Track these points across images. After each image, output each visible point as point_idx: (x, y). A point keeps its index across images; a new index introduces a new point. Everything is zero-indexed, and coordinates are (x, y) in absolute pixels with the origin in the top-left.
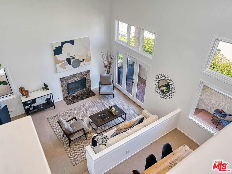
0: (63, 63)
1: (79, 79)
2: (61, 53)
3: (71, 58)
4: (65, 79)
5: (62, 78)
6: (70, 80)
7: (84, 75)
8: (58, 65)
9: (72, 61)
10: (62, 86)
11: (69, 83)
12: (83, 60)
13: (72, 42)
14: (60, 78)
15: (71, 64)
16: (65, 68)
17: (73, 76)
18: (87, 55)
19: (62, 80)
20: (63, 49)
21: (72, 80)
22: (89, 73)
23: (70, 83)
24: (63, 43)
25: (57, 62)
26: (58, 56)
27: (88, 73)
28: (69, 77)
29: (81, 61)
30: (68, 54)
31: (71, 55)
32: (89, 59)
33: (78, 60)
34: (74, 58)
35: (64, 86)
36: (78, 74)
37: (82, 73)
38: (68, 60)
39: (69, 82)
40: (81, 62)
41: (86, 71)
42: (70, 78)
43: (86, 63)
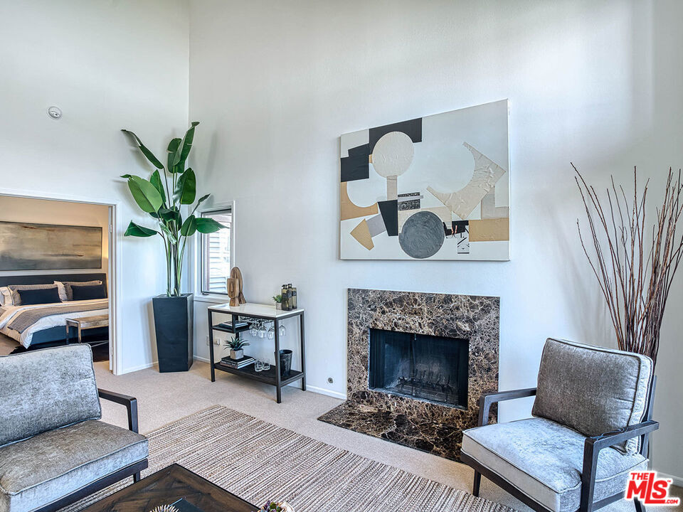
0: (367, 218)
1: (427, 330)
2: (364, 174)
3: (400, 200)
4: (365, 301)
5: (354, 290)
6: (383, 312)
7: (458, 314)
8: (348, 226)
9: (403, 216)
10: (350, 331)
11: (380, 326)
12: (460, 226)
13: (413, 129)
14: (349, 290)
15: (400, 231)
16: (370, 246)
17: (403, 301)
18: (488, 200)
19: (357, 299)
20: (375, 159)
21: (395, 318)
22: (493, 314)
23: (383, 330)
24: (376, 134)
25: (346, 210)
26: (351, 185)
27: (486, 310)
28: (382, 296)
29: (449, 227)
30: (392, 180)
31: (404, 186)
32: (498, 229)
33: (429, 219)
34: (415, 204)
35: (356, 330)
36: (430, 298)
37: (448, 299)
38: (389, 210)
39: (382, 322)
40: (448, 233)
41: (474, 298)
42: (386, 304)
43: (478, 248)
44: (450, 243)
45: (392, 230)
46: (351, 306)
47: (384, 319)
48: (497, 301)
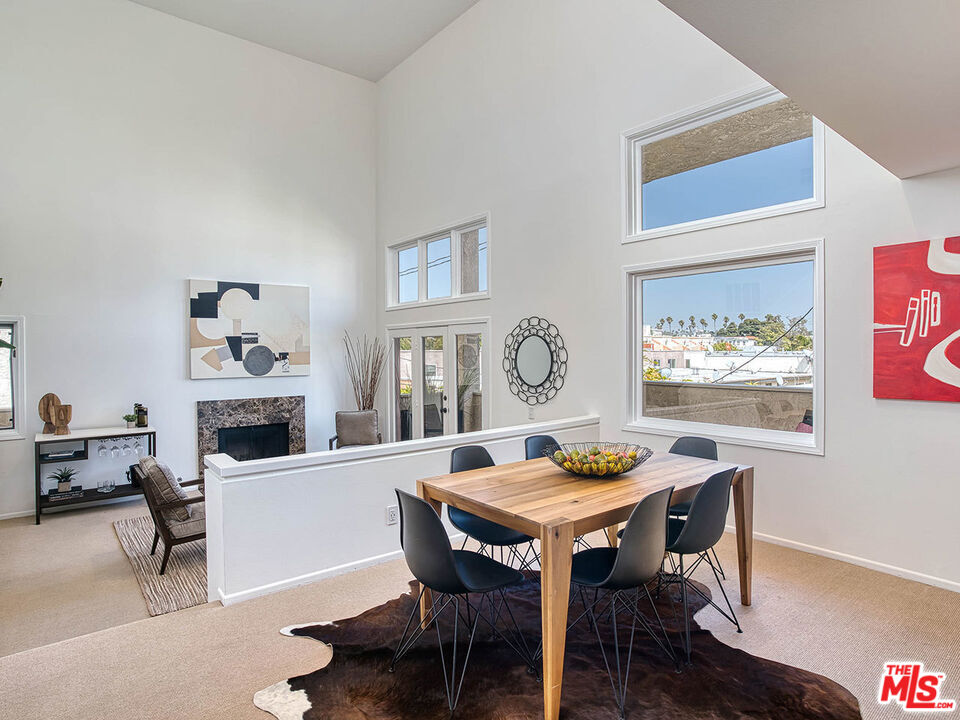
0: (216, 348)
1: (263, 422)
2: (212, 312)
3: (244, 337)
4: (214, 409)
5: (204, 402)
6: (230, 415)
7: (282, 408)
8: (198, 353)
9: (246, 348)
10: (200, 434)
11: (228, 425)
12: (284, 356)
13: (253, 290)
14: (199, 402)
15: (244, 358)
16: (220, 368)
17: (244, 405)
18: (299, 341)
19: (205, 410)
20: (223, 305)
21: (239, 417)
22: (302, 405)
23: (231, 428)
24: (224, 287)
25: (194, 340)
26: (202, 323)
27: (298, 404)
28: (228, 403)
29: (277, 356)
30: (237, 322)
31: (245, 328)
32: (304, 358)
33: (265, 351)
34: (255, 341)
35: (206, 432)
36: (264, 401)
37: (276, 400)
38: (235, 343)
39: (229, 423)
40: (277, 359)
41: (291, 398)
42: (232, 409)
43: (294, 369)
44: (278, 365)
45: (237, 356)
46: (200, 414)
47: (232, 419)
48: (303, 398)
